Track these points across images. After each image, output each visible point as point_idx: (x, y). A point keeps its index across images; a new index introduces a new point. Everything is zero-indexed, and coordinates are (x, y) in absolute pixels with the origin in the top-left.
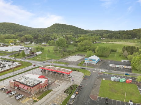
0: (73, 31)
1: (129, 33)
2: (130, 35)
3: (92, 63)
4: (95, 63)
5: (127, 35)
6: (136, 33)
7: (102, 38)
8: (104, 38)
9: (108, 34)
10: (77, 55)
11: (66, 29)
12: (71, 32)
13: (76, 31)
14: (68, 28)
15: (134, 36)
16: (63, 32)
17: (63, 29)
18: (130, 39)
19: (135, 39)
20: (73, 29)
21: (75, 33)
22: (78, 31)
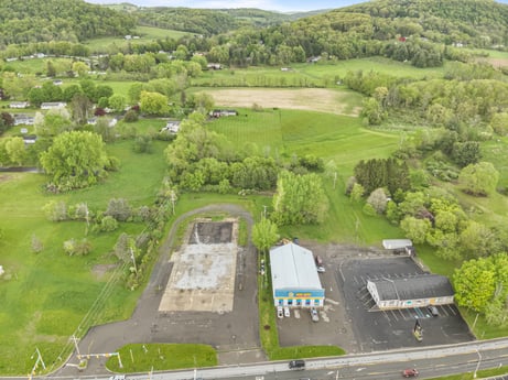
2: (300, 47)
3: (308, 304)
4: (321, 304)
8: (218, 66)
10: (193, 233)
11: (32, 15)
12: (59, 28)
13: (84, 23)
14: (40, 10)
15: (312, 51)
16: (19, 31)
17: (20, 18)
18: (300, 61)
19: (316, 60)
20: (70, 15)
21: (79, 33)
22: (92, 23)
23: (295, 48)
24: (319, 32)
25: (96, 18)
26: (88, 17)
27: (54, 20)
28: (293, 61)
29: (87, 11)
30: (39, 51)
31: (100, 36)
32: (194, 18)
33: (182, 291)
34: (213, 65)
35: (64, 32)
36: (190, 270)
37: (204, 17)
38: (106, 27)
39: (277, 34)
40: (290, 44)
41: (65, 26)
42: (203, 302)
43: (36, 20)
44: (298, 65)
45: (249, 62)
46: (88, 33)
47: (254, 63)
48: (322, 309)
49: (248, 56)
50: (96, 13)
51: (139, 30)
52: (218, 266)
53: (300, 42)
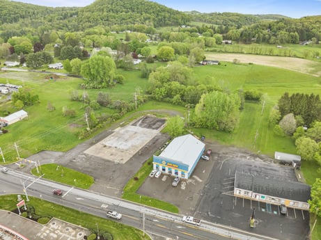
0: (153, 16)
1: (293, 26)
2: (296, 33)
3: (177, 173)
4: (186, 177)
5: (290, 32)
6: (311, 27)
7: (224, 41)
8: (230, 42)
9: (242, 29)
10: (139, 121)
11: (133, 11)
12: (146, 19)
13: (160, 17)
14: (138, 8)
15: (305, 37)
16: (124, 19)
17: (126, 12)
18: (294, 43)
19: (308, 43)
20: (153, 12)
21: (156, 23)
22: (165, 17)
23: (292, 33)
24: (314, 25)
25: (167, 15)
26: (163, 14)
27: (144, 14)
28: (288, 42)
29: (164, 11)
30: (128, 29)
31: (167, 25)
32: (230, 18)
33: (105, 146)
34: (226, 41)
35: (147, 22)
36: (120, 137)
37: (238, 17)
38: (172, 20)
39: (281, 24)
40: (289, 31)
41: (149, 18)
42: (112, 155)
43: (135, 14)
44: (292, 45)
45: (253, 41)
46: (161, 23)
47: (258, 42)
48: (185, 180)
49: (254, 37)
50: (168, 12)
51: (192, 23)
52: (138, 139)
53: (297, 30)
